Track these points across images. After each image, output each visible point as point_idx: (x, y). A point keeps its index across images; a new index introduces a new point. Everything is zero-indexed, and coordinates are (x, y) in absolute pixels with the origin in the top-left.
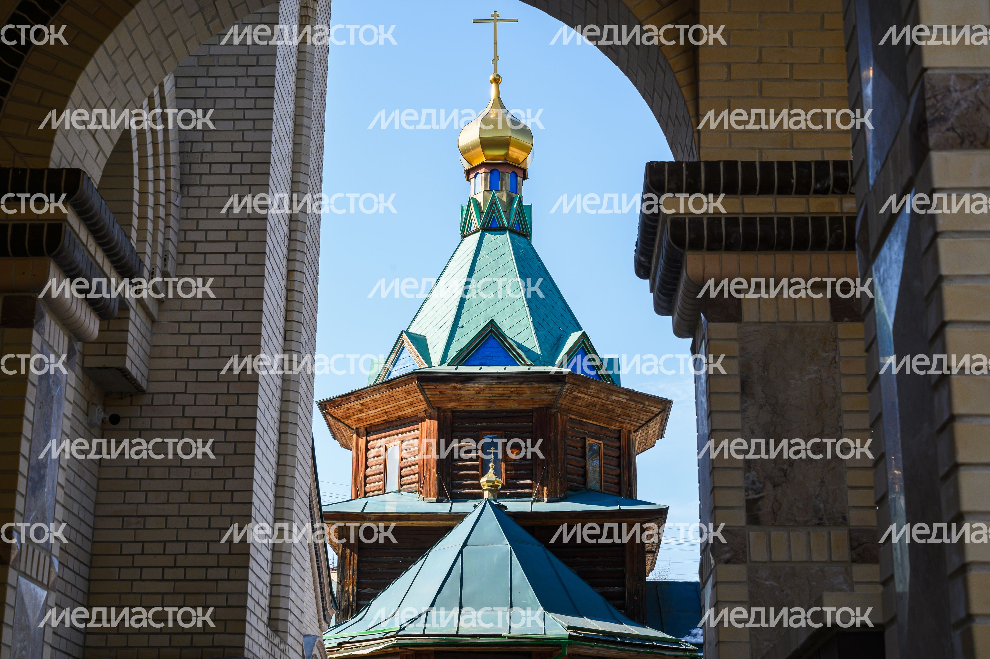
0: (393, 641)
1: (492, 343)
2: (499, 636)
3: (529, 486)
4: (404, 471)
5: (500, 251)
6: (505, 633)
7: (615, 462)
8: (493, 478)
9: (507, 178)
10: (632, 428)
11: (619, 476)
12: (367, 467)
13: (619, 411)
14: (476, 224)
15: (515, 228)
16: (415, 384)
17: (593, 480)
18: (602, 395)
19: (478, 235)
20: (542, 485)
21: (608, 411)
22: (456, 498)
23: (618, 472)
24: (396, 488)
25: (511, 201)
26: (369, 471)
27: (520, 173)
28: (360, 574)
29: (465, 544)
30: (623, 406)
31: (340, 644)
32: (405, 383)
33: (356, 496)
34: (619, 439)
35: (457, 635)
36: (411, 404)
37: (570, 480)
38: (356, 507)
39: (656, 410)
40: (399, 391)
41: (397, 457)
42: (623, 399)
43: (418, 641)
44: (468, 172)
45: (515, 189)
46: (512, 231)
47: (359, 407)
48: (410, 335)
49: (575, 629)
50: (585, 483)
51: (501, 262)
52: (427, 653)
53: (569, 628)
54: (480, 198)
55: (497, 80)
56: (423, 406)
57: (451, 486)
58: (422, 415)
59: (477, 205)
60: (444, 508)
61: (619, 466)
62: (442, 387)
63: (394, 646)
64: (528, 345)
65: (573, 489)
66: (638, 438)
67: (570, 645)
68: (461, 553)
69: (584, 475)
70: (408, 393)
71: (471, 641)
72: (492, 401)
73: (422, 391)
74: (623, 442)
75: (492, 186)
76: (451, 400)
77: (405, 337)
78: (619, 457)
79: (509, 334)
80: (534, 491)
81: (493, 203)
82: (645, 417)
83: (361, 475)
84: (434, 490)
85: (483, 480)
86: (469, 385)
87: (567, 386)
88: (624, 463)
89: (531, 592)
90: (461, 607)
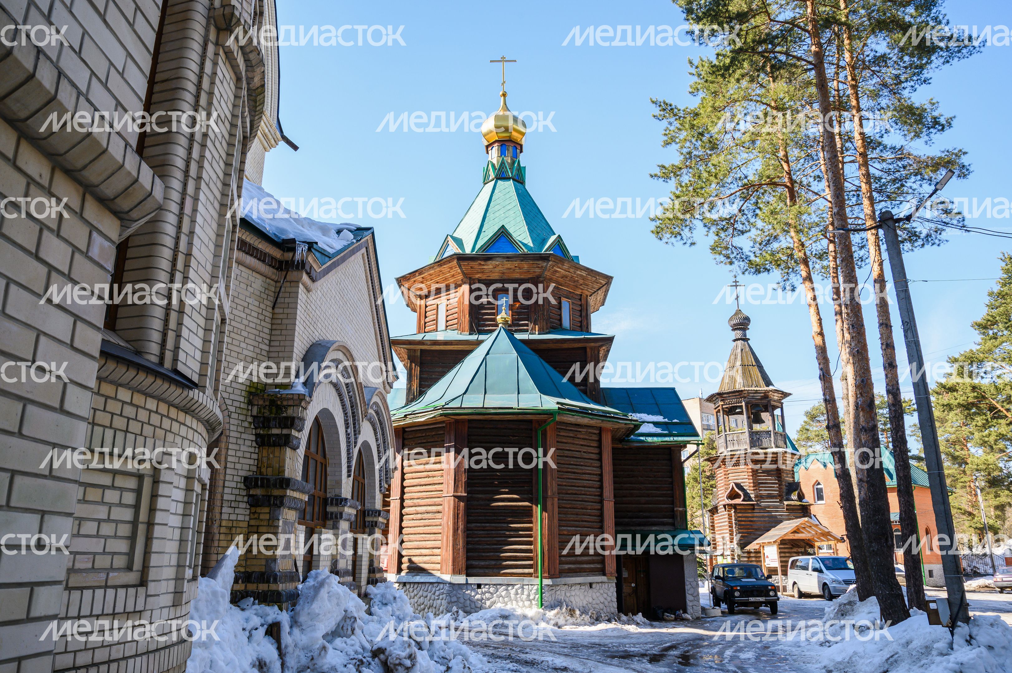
0: (440, 412)
1: (503, 240)
2: (512, 408)
3: (527, 325)
4: (449, 318)
5: (507, 190)
6: (515, 406)
7: (578, 313)
8: (505, 316)
9: (511, 149)
10: (589, 294)
11: (581, 322)
12: (426, 317)
13: (581, 281)
14: (492, 175)
15: (516, 178)
16: (455, 262)
17: (566, 322)
18: (571, 270)
19: (493, 182)
20: (535, 324)
21: (575, 281)
22: (480, 332)
23: (580, 319)
24: (444, 328)
25: (513, 163)
26: (427, 320)
27: (519, 147)
28: (421, 379)
29: (488, 353)
30: (584, 278)
31: (405, 416)
32: (449, 262)
33: (419, 332)
34: (580, 300)
35: (483, 408)
36: (453, 276)
37: (551, 322)
38: (419, 337)
39: (604, 282)
40: (445, 268)
41: (445, 310)
42: (584, 274)
43: (457, 411)
44: (487, 147)
45: (515, 156)
46: (514, 180)
47: (421, 280)
48: (452, 237)
49: (562, 404)
50: (561, 324)
51: (508, 196)
52: (463, 421)
53: (558, 403)
54: (495, 161)
55: (504, 95)
56: (460, 277)
57: (478, 325)
58: (460, 282)
59: (493, 165)
60: (474, 337)
61: (581, 316)
62: (472, 263)
63: (441, 415)
64: (525, 242)
65: (553, 328)
66: (592, 301)
67: (559, 414)
68: (485, 359)
69: (560, 320)
70: (451, 268)
71: (493, 411)
72: (503, 273)
73: (460, 266)
74: (583, 302)
75: (502, 153)
76: (478, 273)
77: (449, 238)
78: (581, 311)
79: (514, 235)
80: (530, 328)
81: (503, 163)
82: (596, 286)
83: (423, 322)
84: (467, 327)
85: (499, 318)
86: (489, 262)
87: (550, 263)
88: (584, 314)
89: (531, 382)
90: (485, 393)
